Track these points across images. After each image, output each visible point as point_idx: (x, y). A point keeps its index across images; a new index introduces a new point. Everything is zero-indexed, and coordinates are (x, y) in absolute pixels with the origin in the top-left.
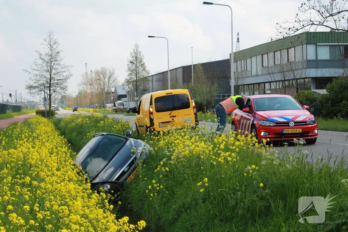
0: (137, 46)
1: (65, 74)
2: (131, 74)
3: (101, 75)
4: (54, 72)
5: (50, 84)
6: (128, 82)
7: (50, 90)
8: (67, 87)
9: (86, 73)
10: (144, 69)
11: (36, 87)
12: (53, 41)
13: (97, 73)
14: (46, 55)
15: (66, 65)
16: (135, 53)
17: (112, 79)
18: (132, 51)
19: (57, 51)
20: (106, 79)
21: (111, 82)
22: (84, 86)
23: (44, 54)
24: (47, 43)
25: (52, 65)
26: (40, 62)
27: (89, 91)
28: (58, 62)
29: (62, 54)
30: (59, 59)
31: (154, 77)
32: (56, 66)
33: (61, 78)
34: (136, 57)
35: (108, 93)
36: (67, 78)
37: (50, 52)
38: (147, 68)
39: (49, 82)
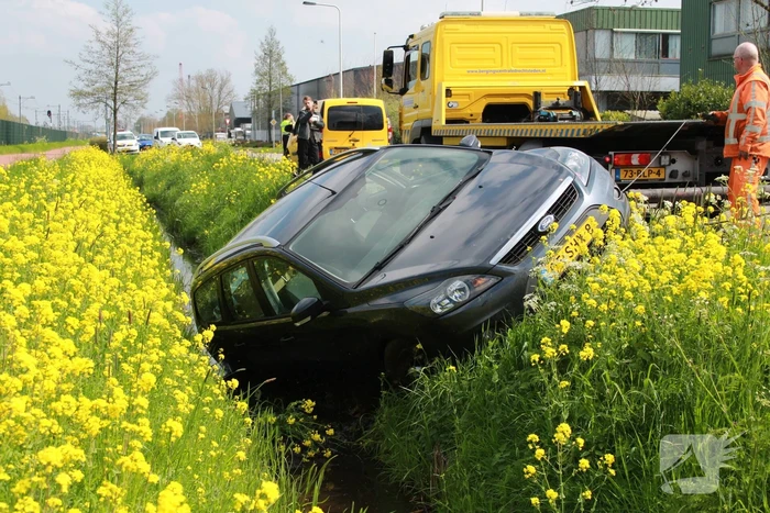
0: (272, 32)
1: (143, 71)
2: (261, 80)
3: (207, 83)
4: (123, 66)
5: (116, 89)
6: (255, 95)
7: (115, 100)
8: (147, 95)
9: (181, 80)
10: (285, 73)
11: (89, 94)
12: (121, 8)
13: (200, 79)
14: (108, 34)
15: (146, 53)
16: (268, 44)
17: (225, 90)
18: (263, 41)
19: (129, 27)
20: (216, 90)
21: (223, 95)
22: (178, 101)
23: (105, 32)
24: (110, 12)
25: (120, 53)
26: (97, 47)
27: (185, 111)
28: (131, 49)
29: (138, 34)
30: (132, 42)
31: (302, 87)
32: (126, 56)
33: (138, 78)
34: (271, 51)
35: (219, 114)
36: (147, 79)
37: (116, 28)
38: (288, 72)
39: (113, 85)
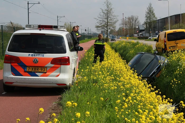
0: (150, 5)
1: (115, 20)
2: (147, 19)
3: (132, 20)
4: (109, 19)
5: (107, 25)
6: (146, 23)
7: (107, 28)
8: (116, 26)
9: (123, 19)
10: (154, 17)
11: (100, 26)
12: (109, 3)
13: (129, 18)
14: (105, 10)
15: (115, 15)
16: (149, 8)
17: (137, 22)
18: (148, 7)
19: (111, 8)
20: (134, 22)
21: (136, 23)
22: (122, 25)
23: (104, 10)
24: (106, 4)
25: (108, 15)
26: (102, 14)
27: (125, 28)
28: (111, 14)
29: (113, 10)
30: (112, 12)
31: (160, 20)
32: (110, 16)
33: (113, 22)
34: (150, 10)
35: (135, 29)
36: (116, 22)
37: (107, 9)
38: (155, 16)
39: (107, 24)
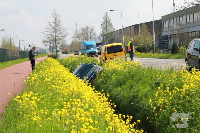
0: (107, 13)
1: (64, 34)
2: (103, 30)
3: (86, 31)
4: (58, 32)
5: (56, 39)
6: (102, 35)
7: (56, 43)
8: (65, 41)
9: (76, 30)
10: (112, 27)
11: (48, 41)
12: (56, 15)
13: (83, 30)
14: (53, 23)
15: (64, 28)
16: (106, 17)
17: (92, 33)
18: (104, 16)
19: (59, 20)
20: (89, 34)
21: (92, 35)
22: (75, 39)
23: (52, 22)
24: (53, 16)
25: (57, 28)
26: (50, 27)
27: (78, 42)
28: (60, 27)
30: (60, 25)
32: (59, 29)
34: (106, 20)
37: (55, 21)
